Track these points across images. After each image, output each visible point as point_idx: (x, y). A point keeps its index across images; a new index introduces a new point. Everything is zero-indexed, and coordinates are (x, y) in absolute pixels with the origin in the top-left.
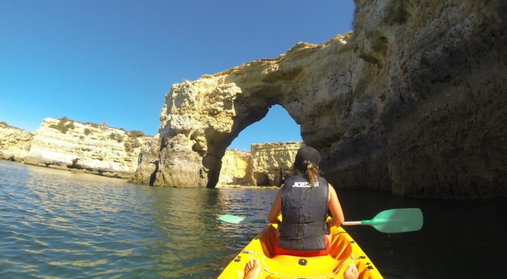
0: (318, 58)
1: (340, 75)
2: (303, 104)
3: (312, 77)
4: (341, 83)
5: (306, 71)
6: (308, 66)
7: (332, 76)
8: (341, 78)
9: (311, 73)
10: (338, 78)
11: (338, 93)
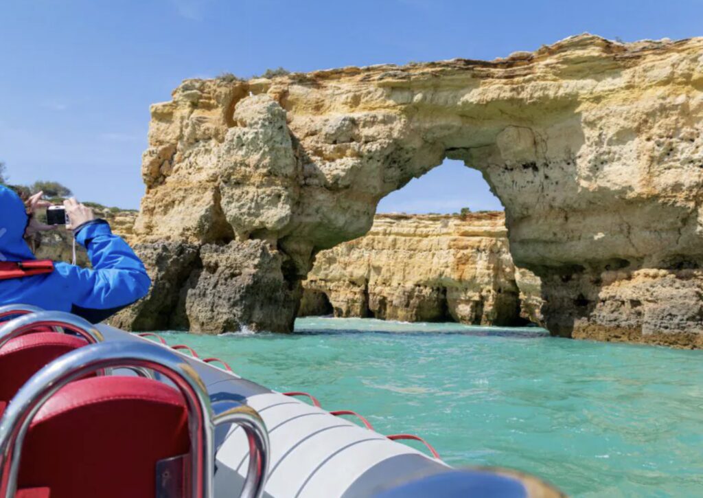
0: (630, 87)
1: (682, 139)
2: (547, 177)
3: (601, 129)
4: (682, 157)
5: (587, 111)
6: (598, 99)
7: (661, 137)
8: (684, 145)
9: (600, 118)
10: (674, 145)
11: (667, 178)
